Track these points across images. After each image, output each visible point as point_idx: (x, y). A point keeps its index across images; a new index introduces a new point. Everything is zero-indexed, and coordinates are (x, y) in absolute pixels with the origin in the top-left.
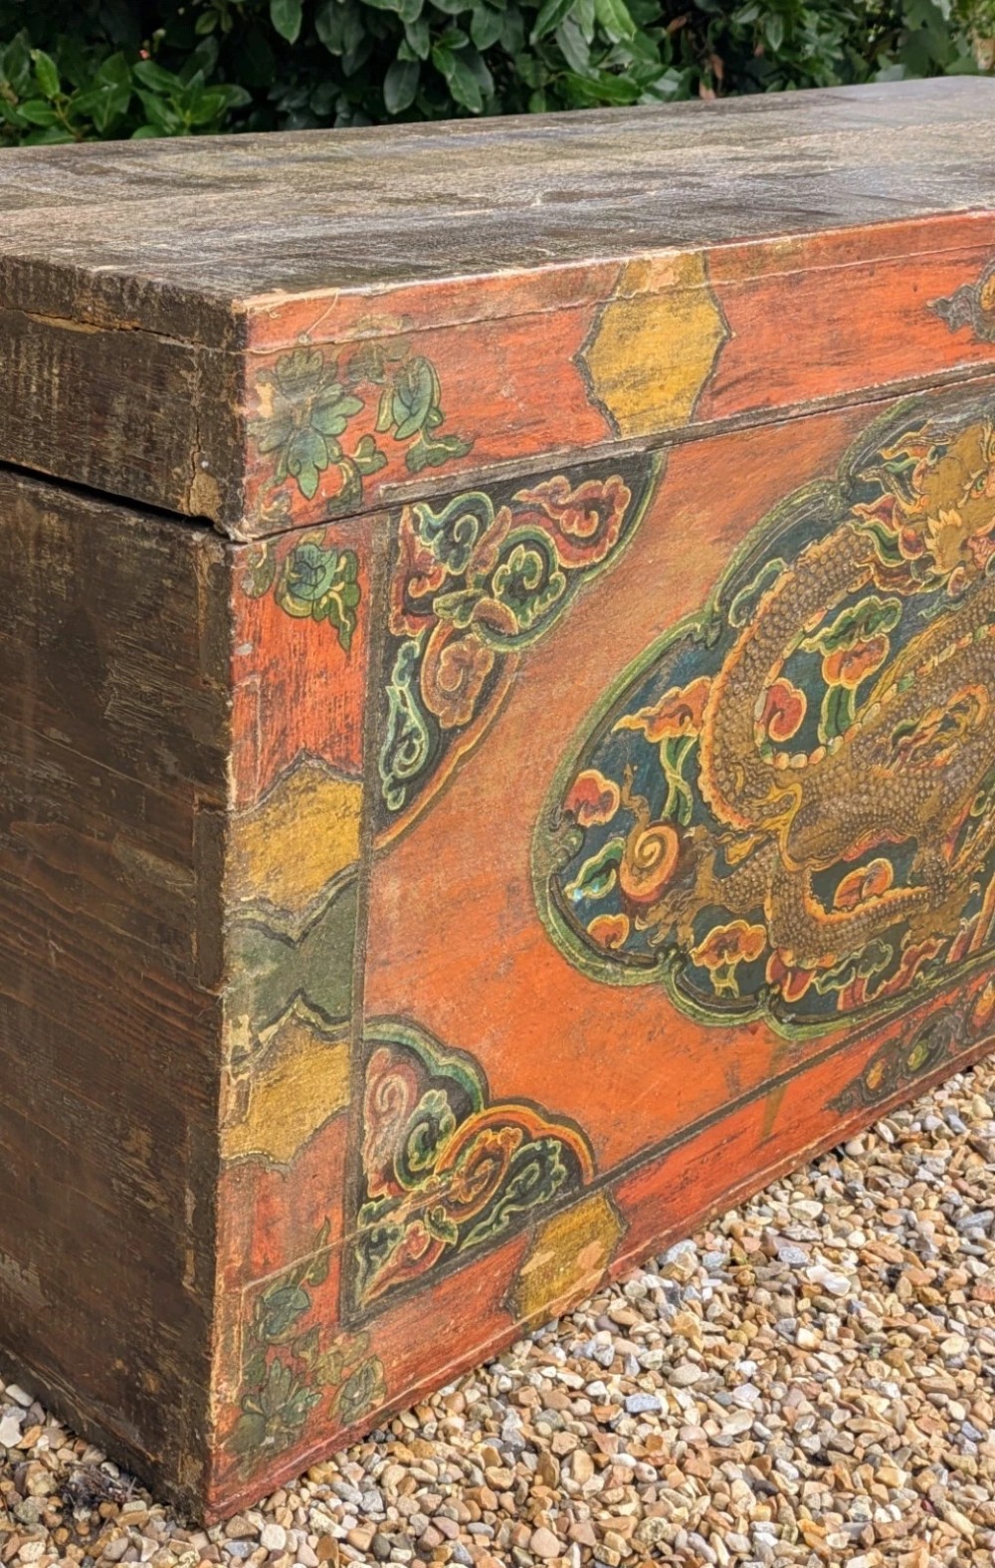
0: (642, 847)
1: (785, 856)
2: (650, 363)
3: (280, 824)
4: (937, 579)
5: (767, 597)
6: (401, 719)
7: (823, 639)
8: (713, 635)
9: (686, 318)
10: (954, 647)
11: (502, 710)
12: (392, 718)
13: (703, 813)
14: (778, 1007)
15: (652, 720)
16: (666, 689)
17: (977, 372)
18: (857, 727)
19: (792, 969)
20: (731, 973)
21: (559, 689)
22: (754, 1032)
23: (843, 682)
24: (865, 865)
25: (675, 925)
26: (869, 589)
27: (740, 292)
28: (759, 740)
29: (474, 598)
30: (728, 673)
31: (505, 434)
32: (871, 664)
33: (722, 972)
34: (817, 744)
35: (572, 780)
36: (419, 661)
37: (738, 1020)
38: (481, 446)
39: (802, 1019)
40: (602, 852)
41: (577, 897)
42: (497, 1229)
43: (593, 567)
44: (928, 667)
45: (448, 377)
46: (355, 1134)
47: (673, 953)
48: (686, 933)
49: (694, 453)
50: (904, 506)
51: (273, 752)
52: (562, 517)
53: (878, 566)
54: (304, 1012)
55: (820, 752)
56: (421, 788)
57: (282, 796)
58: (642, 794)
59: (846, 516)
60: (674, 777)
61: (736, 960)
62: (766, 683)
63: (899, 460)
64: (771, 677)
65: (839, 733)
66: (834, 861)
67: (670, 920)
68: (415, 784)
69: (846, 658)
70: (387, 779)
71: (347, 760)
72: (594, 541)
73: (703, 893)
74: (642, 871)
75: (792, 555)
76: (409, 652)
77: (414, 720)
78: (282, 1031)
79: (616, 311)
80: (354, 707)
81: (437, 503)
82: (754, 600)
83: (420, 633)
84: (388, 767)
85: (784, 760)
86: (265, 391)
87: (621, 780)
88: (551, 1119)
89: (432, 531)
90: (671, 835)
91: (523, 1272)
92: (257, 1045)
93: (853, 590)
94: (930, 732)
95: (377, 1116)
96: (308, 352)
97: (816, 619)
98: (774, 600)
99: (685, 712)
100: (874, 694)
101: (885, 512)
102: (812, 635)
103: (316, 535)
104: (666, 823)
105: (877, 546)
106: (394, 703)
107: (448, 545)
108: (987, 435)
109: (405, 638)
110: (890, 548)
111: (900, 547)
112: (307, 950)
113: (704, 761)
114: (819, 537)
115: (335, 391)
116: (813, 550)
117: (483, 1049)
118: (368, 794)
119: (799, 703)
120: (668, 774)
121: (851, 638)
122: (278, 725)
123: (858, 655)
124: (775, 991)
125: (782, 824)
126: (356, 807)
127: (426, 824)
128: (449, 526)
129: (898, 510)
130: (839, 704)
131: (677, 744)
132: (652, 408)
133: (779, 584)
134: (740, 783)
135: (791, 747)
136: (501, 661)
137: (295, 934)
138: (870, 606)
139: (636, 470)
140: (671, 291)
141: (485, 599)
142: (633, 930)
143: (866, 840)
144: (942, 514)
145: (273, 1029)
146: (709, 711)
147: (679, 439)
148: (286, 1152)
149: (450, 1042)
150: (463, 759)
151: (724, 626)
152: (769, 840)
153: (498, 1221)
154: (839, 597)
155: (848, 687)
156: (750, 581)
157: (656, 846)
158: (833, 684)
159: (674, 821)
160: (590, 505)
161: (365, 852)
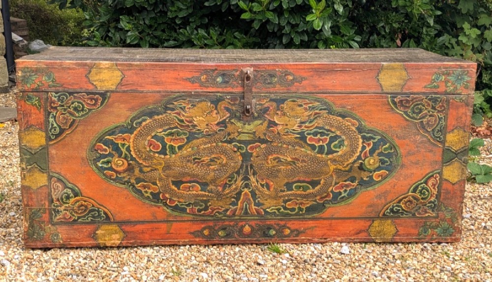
0: (117, 161)
1: (161, 174)
2: (104, 78)
3: (28, 135)
4: (199, 130)
5: (144, 123)
6: (52, 125)
7: (164, 134)
8: (129, 127)
9: (113, 73)
10: (210, 145)
11: (76, 128)
12: (50, 123)
13: (133, 159)
14: (165, 204)
15: (115, 138)
16: (119, 133)
17: (202, 92)
18: (180, 154)
19: (169, 198)
20: (149, 193)
21: (89, 128)
22: (159, 208)
23: (172, 144)
24: (190, 183)
25: (129, 179)
26: (176, 127)
27: (126, 70)
28: (148, 149)
29: (66, 109)
30: (136, 135)
31: (70, 85)
32: (181, 143)
33: (146, 192)
34: (167, 154)
35: (95, 144)
36: (56, 116)
37: (153, 203)
38: (64, 86)
39: (175, 210)
40: (106, 159)
41: (100, 165)
42: (87, 221)
43: (94, 109)
44: (202, 147)
45: (56, 75)
46: (49, 190)
47: (130, 184)
48: (133, 181)
49: (119, 95)
50: (184, 114)
51: (26, 124)
52: (86, 100)
53: (178, 124)
54: (36, 166)
55: (168, 156)
56: (58, 137)
57: (29, 130)
58: (115, 151)
59: (165, 113)
60: (124, 150)
61: (150, 191)
62: (148, 139)
63: (180, 105)
64: (149, 138)
65: (174, 154)
66: (178, 180)
67: (128, 177)
68: (57, 136)
69: (172, 139)
70: (50, 133)
71: (42, 128)
72: (94, 105)
73: (137, 175)
74: (117, 165)
75: (151, 117)
76: (53, 115)
77: (55, 125)
78: (32, 168)
79: (95, 69)
80: (42, 120)
81: (56, 93)
82: (140, 123)
83: (55, 112)
84: (51, 132)
85: (157, 155)
86: (20, 72)
87: (109, 148)
88: (99, 205)
89: (55, 97)
90: (125, 162)
91: (97, 232)
92: (27, 168)
93: (171, 127)
94: (207, 161)
95: (54, 189)
96: (28, 68)
97: (161, 130)
98: (146, 124)
99: (124, 139)
100: (184, 149)
101: (179, 114)
102: (160, 132)
103: (32, 93)
104: (123, 158)
105: (176, 120)
106: (51, 122)
107: (59, 100)
108: (209, 105)
109: (52, 112)
110: (182, 121)
111: (185, 122)
112: (36, 156)
113: (131, 149)
114: (158, 115)
115: (34, 74)
116: (156, 117)
117: (79, 185)
118: (46, 135)
119: (159, 145)
120: (122, 149)
121: (173, 136)
122: (26, 120)
123: (177, 140)
124: (165, 201)
125: (160, 167)
126: (44, 136)
127: (60, 143)
128: (59, 97)
129: (182, 114)
130: (172, 148)
131: (123, 145)
132: (105, 86)
133: (148, 122)
134: (144, 156)
135: (159, 153)
136: (74, 120)
137: (33, 153)
138: (177, 131)
139: (104, 95)
140: (108, 68)
141: (69, 109)
142: (117, 176)
143: (188, 178)
144: (197, 117)
145: (30, 167)
146: (131, 140)
147: (112, 92)
148: (35, 188)
149: (71, 182)
150: (67, 134)
151: (132, 126)
152: (155, 170)
153: (87, 219)
154: (167, 127)
155: (175, 145)
156: (139, 118)
157: (121, 162)
158: (169, 144)
159: (126, 158)
160: (92, 99)
161: (47, 144)
